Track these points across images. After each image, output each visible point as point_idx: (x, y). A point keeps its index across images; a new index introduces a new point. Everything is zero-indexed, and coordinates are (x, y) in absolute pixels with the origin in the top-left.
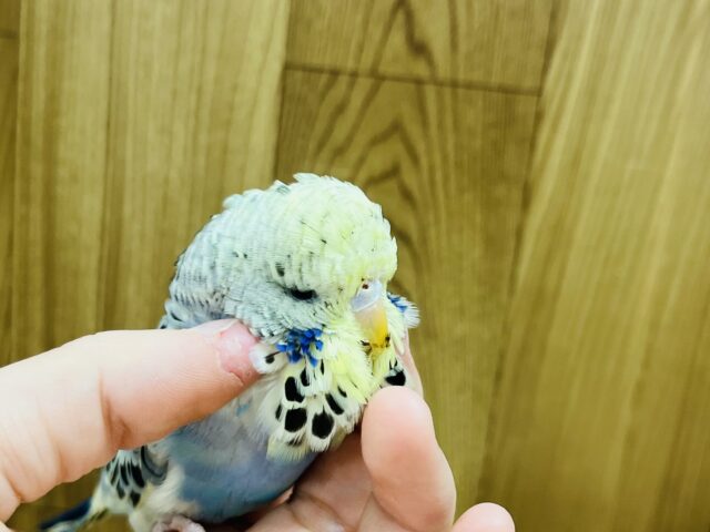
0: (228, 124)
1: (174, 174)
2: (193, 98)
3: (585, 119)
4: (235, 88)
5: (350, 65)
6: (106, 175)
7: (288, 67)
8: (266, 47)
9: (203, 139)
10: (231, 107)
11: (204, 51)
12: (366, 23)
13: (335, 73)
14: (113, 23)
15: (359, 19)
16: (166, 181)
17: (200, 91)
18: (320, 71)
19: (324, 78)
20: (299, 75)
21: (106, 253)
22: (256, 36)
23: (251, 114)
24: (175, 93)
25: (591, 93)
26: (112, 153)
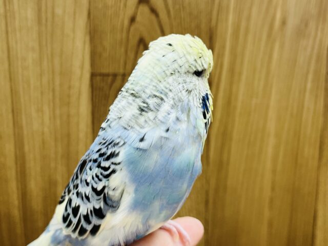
0: (68, 104)
1: (46, 130)
2: (51, 94)
3: (231, 83)
4: (70, 87)
5: (121, 71)
6: (14, 134)
7: (93, 75)
8: (82, 67)
9: (58, 112)
10: (69, 96)
11: (53, 72)
12: (126, 52)
13: (115, 76)
14: (10, 65)
15: (123, 50)
16: (43, 133)
17: (54, 90)
18: (108, 75)
19: (110, 78)
20: (98, 78)
21: (19, 169)
22: (77, 63)
23: (79, 98)
24: (42, 93)
25: (232, 71)
26: (16, 124)
